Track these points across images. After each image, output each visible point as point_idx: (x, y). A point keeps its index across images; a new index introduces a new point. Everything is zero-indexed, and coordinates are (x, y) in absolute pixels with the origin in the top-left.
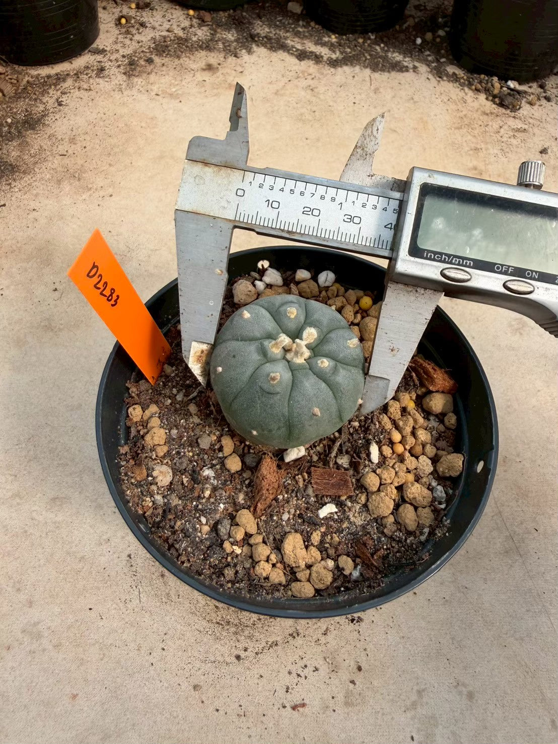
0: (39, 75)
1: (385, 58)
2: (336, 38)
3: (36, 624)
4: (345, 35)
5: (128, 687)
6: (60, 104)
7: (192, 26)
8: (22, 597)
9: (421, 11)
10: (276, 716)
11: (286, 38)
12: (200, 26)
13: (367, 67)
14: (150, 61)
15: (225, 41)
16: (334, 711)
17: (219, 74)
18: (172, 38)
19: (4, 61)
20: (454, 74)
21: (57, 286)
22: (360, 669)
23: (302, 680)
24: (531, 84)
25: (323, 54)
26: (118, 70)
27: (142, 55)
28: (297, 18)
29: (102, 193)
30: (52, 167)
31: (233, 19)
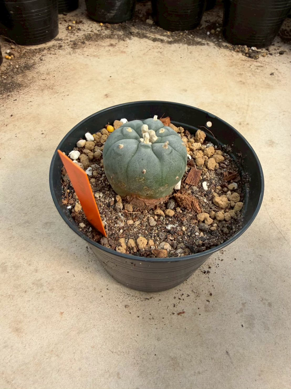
0: (31, 49)
1: (193, 40)
2: (170, 33)
3: (39, 280)
4: (174, 31)
5: (90, 307)
6: (41, 60)
7: (102, 29)
8: (32, 268)
9: (208, 22)
10: (170, 318)
11: (147, 34)
12: (106, 29)
13: (185, 44)
14: (83, 43)
15: (118, 35)
16: (200, 314)
17: (116, 47)
18: (93, 34)
19: (15, 44)
20: (226, 46)
21: (43, 132)
22: (211, 295)
23: (181, 301)
24: (262, 49)
25: (164, 39)
26: (69, 46)
27: (79, 41)
28: (151, 26)
29: (63, 94)
30: (39, 84)
31: (121, 27)
